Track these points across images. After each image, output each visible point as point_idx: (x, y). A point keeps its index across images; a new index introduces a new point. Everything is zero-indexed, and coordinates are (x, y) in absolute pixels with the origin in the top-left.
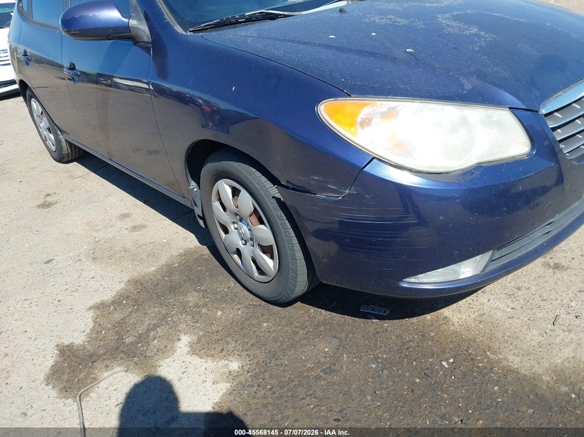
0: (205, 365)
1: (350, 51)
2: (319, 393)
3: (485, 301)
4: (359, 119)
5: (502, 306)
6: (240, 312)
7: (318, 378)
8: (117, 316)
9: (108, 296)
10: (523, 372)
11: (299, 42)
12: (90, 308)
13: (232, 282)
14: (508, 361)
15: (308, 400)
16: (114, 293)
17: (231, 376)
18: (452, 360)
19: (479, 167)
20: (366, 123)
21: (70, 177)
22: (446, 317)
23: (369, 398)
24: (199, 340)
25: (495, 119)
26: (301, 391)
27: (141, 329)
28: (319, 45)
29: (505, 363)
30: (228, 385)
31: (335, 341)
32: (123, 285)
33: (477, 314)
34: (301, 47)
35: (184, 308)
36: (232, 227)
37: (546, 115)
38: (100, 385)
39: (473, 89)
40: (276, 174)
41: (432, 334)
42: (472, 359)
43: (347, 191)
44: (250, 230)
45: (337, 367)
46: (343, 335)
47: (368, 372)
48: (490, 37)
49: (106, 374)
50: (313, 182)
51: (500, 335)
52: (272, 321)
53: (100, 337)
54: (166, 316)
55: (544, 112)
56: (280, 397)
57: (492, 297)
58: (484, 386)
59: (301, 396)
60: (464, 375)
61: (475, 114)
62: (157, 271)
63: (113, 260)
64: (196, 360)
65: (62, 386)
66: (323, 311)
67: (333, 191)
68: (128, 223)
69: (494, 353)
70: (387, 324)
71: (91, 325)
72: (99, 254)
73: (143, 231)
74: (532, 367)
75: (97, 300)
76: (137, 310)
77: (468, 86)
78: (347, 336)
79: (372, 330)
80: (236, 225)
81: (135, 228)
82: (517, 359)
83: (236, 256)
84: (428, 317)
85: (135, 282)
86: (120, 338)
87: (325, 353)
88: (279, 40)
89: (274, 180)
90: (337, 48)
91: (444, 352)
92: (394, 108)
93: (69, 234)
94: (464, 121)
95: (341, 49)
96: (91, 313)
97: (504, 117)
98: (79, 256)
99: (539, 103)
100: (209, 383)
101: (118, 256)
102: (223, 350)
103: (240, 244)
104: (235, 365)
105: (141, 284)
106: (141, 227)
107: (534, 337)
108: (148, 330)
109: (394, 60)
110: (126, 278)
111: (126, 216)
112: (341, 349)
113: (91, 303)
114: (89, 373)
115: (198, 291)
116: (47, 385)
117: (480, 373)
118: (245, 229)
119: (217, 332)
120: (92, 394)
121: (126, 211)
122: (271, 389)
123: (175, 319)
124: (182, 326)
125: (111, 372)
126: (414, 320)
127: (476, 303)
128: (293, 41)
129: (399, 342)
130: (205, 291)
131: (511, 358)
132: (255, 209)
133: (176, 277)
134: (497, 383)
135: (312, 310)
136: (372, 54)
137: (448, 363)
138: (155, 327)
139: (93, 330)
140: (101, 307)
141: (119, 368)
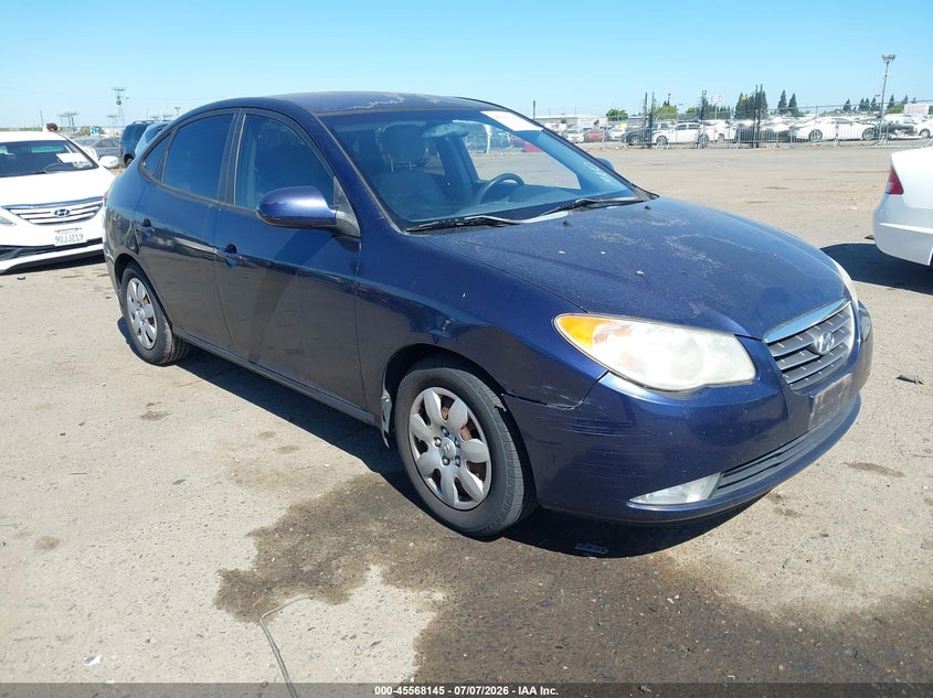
0: (404, 595)
1: (582, 268)
2: (537, 624)
3: (712, 544)
4: (594, 335)
5: (731, 549)
6: (435, 545)
7: (533, 610)
8: (286, 544)
9: (269, 522)
10: (751, 609)
11: (530, 255)
12: (249, 535)
13: (421, 514)
14: (735, 599)
15: (525, 630)
16: (275, 521)
17: (436, 606)
18: (677, 597)
19: (706, 389)
20: (601, 338)
21: (174, 383)
22: (669, 559)
23: (592, 629)
24: (392, 570)
25: (723, 344)
26: (517, 622)
27: (319, 558)
28: (551, 260)
29: (733, 601)
30: (435, 614)
31: (550, 577)
32: (284, 512)
33: (703, 555)
34: (532, 260)
35: (367, 537)
36: (432, 444)
37: (769, 344)
38: (284, 610)
39: (702, 314)
40: (502, 382)
41: (656, 573)
42: (699, 597)
43: (581, 402)
44: (458, 446)
45: (554, 601)
46: (558, 572)
47: (589, 606)
48: (717, 264)
49: (287, 601)
50: (545, 393)
51: (727, 576)
52: (475, 554)
53: (270, 565)
54: (346, 546)
55: (767, 341)
56: (495, 626)
57: (719, 540)
58: (711, 620)
59: (518, 626)
60: (691, 611)
61: (704, 338)
62: (325, 498)
63: (264, 485)
64: (394, 590)
65: (237, 611)
66: (533, 547)
67: (566, 402)
68: (273, 444)
69: (722, 591)
70: (606, 562)
71: (256, 553)
72: (244, 476)
73: (296, 453)
74: (759, 605)
75: (255, 526)
76: (309, 539)
77: (697, 312)
78: (562, 573)
79: (590, 567)
80: (439, 441)
81: (284, 450)
82: (745, 598)
83: (430, 480)
84: (651, 556)
85: (301, 509)
86: (295, 566)
87: (540, 587)
88: (508, 251)
89: (497, 389)
90: (568, 265)
91: (669, 590)
92: (627, 327)
93: (196, 452)
94: (692, 343)
95: (573, 266)
96: (252, 540)
97: (731, 342)
98: (217, 478)
99: (763, 333)
100: (412, 612)
101: (270, 479)
102: (422, 581)
103: (440, 464)
104: (439, 596)
105: (307, 511)
106: (292, 449)
107: (763, 577)
108: (329, 560)
109: (625, 281)
110: (287, 504)
111: (269, 435)
112: (557, 584)
113: (249, 529)
114: (267, 601)
115: (382, 521)
116: (219, 609)
117: (706, 609)
118: (451, 444)
119: (412, 563)
120: (276, 619)
121: (267, 430)
122: (483, 619)
123: (359, 548)
124: (369, 556)
125: (293, 599)
126: (636, 559)
127: (703, 545)
128: (523, 254)
129: (620, 580)
130: (389, 521)
131: (739, 596)
132: (470, 420)
133: (350, 505)
134: (724, 617)
135: (520, 546)
136: (604, 274)
137: (674, 600)
138: (336, 556)
139: (259, 557)
140: (261, 534)
141: (302, 596)
